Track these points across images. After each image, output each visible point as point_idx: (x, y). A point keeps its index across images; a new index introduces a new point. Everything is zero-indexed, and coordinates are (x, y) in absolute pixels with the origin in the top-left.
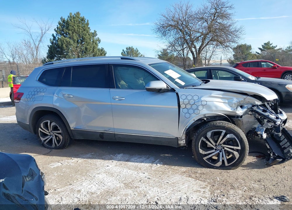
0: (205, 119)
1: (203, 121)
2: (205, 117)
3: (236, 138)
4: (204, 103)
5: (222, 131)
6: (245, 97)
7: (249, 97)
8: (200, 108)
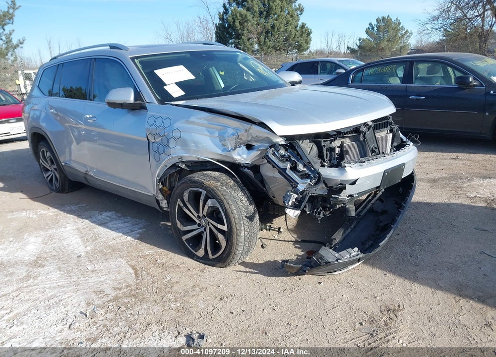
0: (183, 166)
1: (178, 169)
2: (183, 162)
3: (220, 209)
4: (177, 134)
5: (202, 192)
6: (247, 125)
7: (254, 126)
8: (172, 143)
